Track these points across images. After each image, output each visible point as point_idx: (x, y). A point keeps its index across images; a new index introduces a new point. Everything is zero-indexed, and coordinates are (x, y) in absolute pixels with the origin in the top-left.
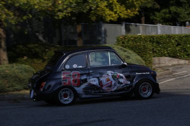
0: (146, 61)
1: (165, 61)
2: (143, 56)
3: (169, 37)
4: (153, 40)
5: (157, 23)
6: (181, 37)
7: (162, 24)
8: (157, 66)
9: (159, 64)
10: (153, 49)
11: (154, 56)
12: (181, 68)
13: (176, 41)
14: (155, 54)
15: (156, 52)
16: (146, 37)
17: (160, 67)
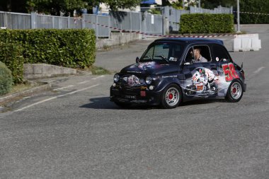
0: (13, 70)
1: (42, 69)
2: (9, 63)
3: (49, 33)
4: (24, 37)
5: (31, 11)
6: (66, 34)
7: (39, 12)
8: (29, 76)
9: (33, 74)
10: (25, 51)
11: (25, 63)
12: (65, 80)
13: (59, 39)
14: (27, 59)
15: (28, 55)
16: (14, 33)
17: (34, 79)
